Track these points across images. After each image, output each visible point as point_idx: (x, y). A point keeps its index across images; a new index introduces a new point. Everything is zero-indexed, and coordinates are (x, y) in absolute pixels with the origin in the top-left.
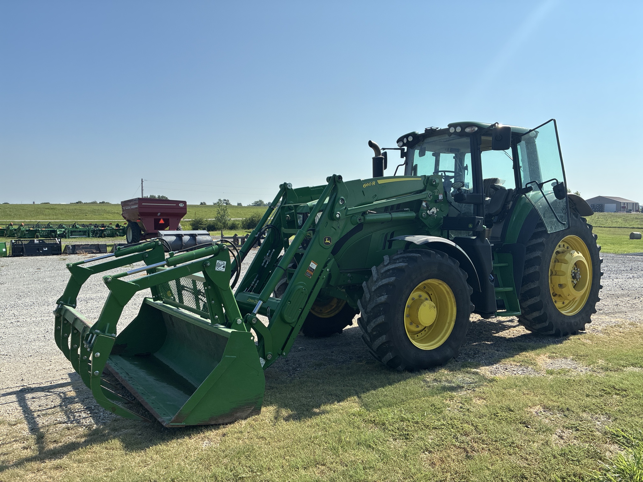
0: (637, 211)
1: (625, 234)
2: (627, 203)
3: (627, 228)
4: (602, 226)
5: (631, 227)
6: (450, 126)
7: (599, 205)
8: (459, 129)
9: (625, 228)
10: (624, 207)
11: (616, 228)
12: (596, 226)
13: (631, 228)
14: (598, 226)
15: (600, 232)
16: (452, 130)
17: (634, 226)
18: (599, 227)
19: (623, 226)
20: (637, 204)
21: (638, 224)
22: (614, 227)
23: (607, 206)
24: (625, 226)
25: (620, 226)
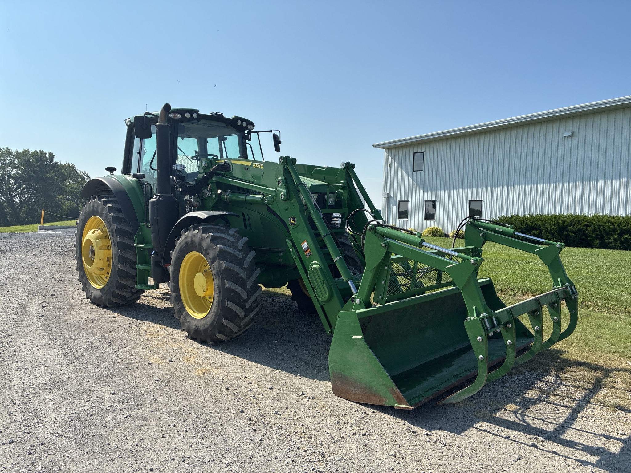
6: (237, 119)
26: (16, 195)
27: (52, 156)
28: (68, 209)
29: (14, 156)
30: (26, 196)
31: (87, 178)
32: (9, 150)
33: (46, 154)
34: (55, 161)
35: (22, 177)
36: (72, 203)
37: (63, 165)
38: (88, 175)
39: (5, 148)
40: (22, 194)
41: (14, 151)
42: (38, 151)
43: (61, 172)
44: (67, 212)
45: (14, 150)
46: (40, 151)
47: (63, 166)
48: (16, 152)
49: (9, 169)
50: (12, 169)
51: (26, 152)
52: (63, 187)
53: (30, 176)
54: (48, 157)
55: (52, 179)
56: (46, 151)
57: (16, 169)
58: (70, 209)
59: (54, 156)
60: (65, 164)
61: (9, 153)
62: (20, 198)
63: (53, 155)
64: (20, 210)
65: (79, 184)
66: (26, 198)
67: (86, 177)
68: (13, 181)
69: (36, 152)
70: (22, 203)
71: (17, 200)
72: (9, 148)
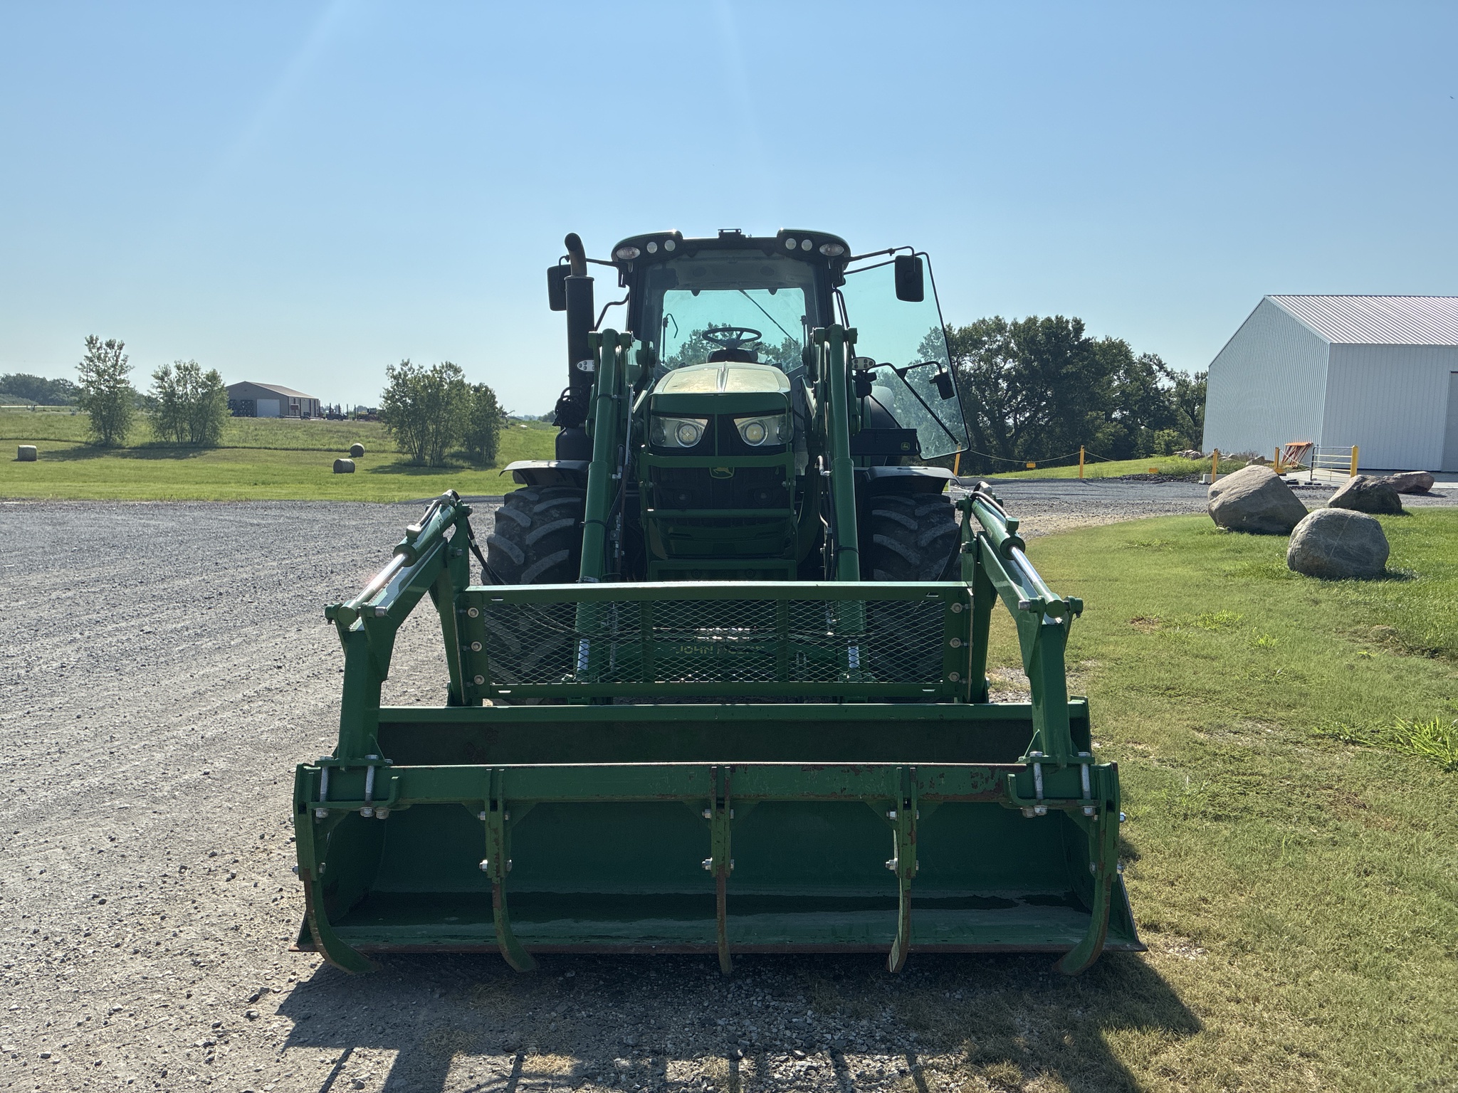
0: (320, 415)
1: (319, 464)
2: (300, 399)
3: (318, 450)
4: (270, 446)
5: (325, 447)
6: (786, 235)
7: (246, 401)
8: (807, 245)
9: (314, 450)
10: (295, 408)
11: (297, 450)
12: (259, 446)
13: (325, 451)
14: (263, 446)
15: (269, 459)
16: (790, 244)
17: (331, 447)
18: (266, 448)
19: (311, 447)
20: (316, 402)
21: (335, 443)
22: (294, 450)
23: (261, 403)
24: (315, 447)
25: (306, 447)
26: (1009, 413)
27: (1079, 327)
28: (1108, 439)
29: (1010, 331)
30: (1028, 415)
31: (1157, 368)
32: (1000, 320)
33: (1067, 322)
34: (1084, 336)
35: (1019, 376)
36: (1118, 427)
37: (1101, 342)
38: (1160, 362)
39: (993, 318)
40: (1018, 410)
41: (1010, 323)
42: (1053, 318)
43: (1094, 360)
44: (1106, 446)
45: (1009, 321)
46: (1057, 317)
47: (1100, 346)
48: (1012, 324)
49: (999, 360)
50: (1005, 361)
51: (1032, 321)
52: (1098, 393)
53: (1034, 372)
54: (1071, 328)
55: (1076, 376)
56: (1068, 316)
57: (1011, 360)
58: (1113, 440)
59: (1084, 325)
60: (1104, 342)
61: (999, 326)
62: (1015, 419)
63: (1082, 322)
64: (1015, 444)
65: (1138, 383)
66: (1026, 419)
67: (1155, 367)
68: (1004, 385)
69: (1049, 319)
70: (1019, 428)
71: (1010, 422)
72: (1001, 317)
